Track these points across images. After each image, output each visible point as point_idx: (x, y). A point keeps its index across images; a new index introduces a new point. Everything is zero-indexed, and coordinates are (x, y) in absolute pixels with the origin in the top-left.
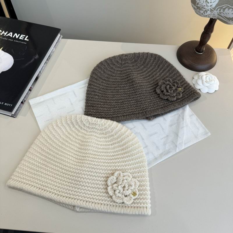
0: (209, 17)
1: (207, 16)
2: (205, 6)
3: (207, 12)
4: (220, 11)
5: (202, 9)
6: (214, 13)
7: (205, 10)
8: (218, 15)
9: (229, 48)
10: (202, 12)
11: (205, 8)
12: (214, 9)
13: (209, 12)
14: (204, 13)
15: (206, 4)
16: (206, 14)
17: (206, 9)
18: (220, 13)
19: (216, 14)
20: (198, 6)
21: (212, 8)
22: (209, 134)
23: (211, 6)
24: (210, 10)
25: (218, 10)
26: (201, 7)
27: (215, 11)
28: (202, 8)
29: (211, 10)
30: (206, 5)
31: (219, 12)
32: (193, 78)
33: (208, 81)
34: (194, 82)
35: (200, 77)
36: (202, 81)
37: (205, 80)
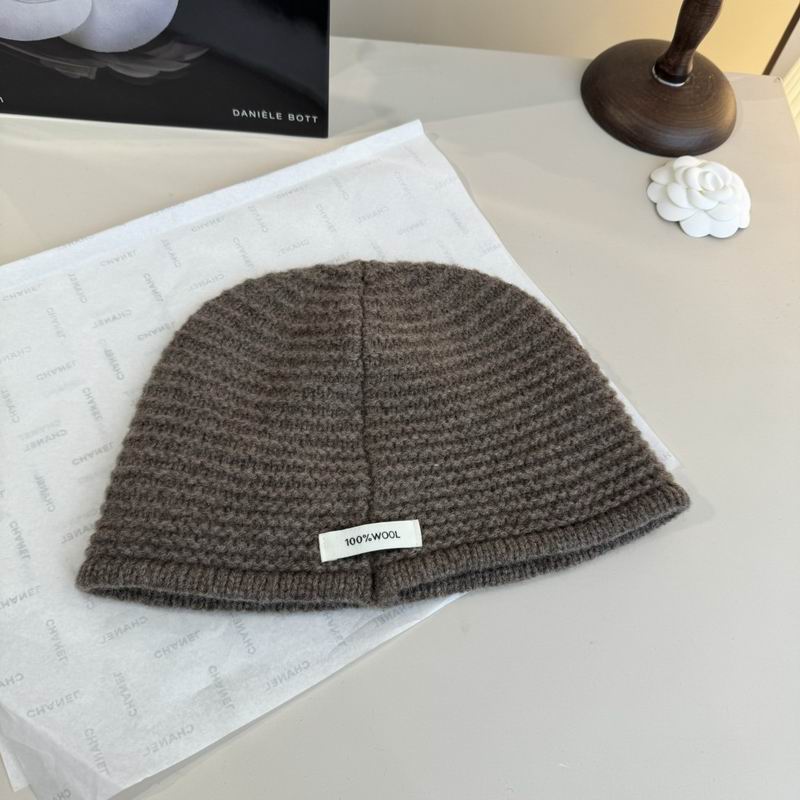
32: (651, 181)
33: (711, 188)
34: (654, 193)
35: (679, 176)
36: (688, 189)
37: (697, 186)
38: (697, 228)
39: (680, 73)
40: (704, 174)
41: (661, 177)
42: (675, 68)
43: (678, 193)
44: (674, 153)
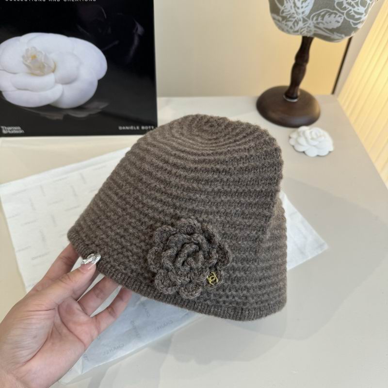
0: (301, 33)
1: (297, 31)
2: (293, 13)
3: (298, 23)
4: (317, 19)
5: (290, 19)
6: (308, 25)
7: (294, 20)
8: (315, 27)
9: (333, 92)
10: (290, 24)
11: (294, 18)
12: (308, 17)
13: (301, 24)
14: (294, 26)
15: (295, 10)
16: (297, 28)
17: (296, 18)
18: (318, 23)
19: (312, 26)
20: (284, 15)
21: (304, 17)
22: (326, 247)
23: (303, 13)
24: (302, 19)
25: (315, 18)
26: (288, 16)
27: (310, 21)
28: (290, 17)
29: (304, 21)
30: (295, 12)
31: (315, 22)
32: (290, 138)
33: (315, 137)
34: (292, 142)
35: (301, 134)
36: (306, 138)
37: (309, 137)
38: (312, 153)
39: (295, 96)
40: (311, 133)
41: (294, 136)
42: (293, 94)
43: (302, 140)
44: (297, 126)
